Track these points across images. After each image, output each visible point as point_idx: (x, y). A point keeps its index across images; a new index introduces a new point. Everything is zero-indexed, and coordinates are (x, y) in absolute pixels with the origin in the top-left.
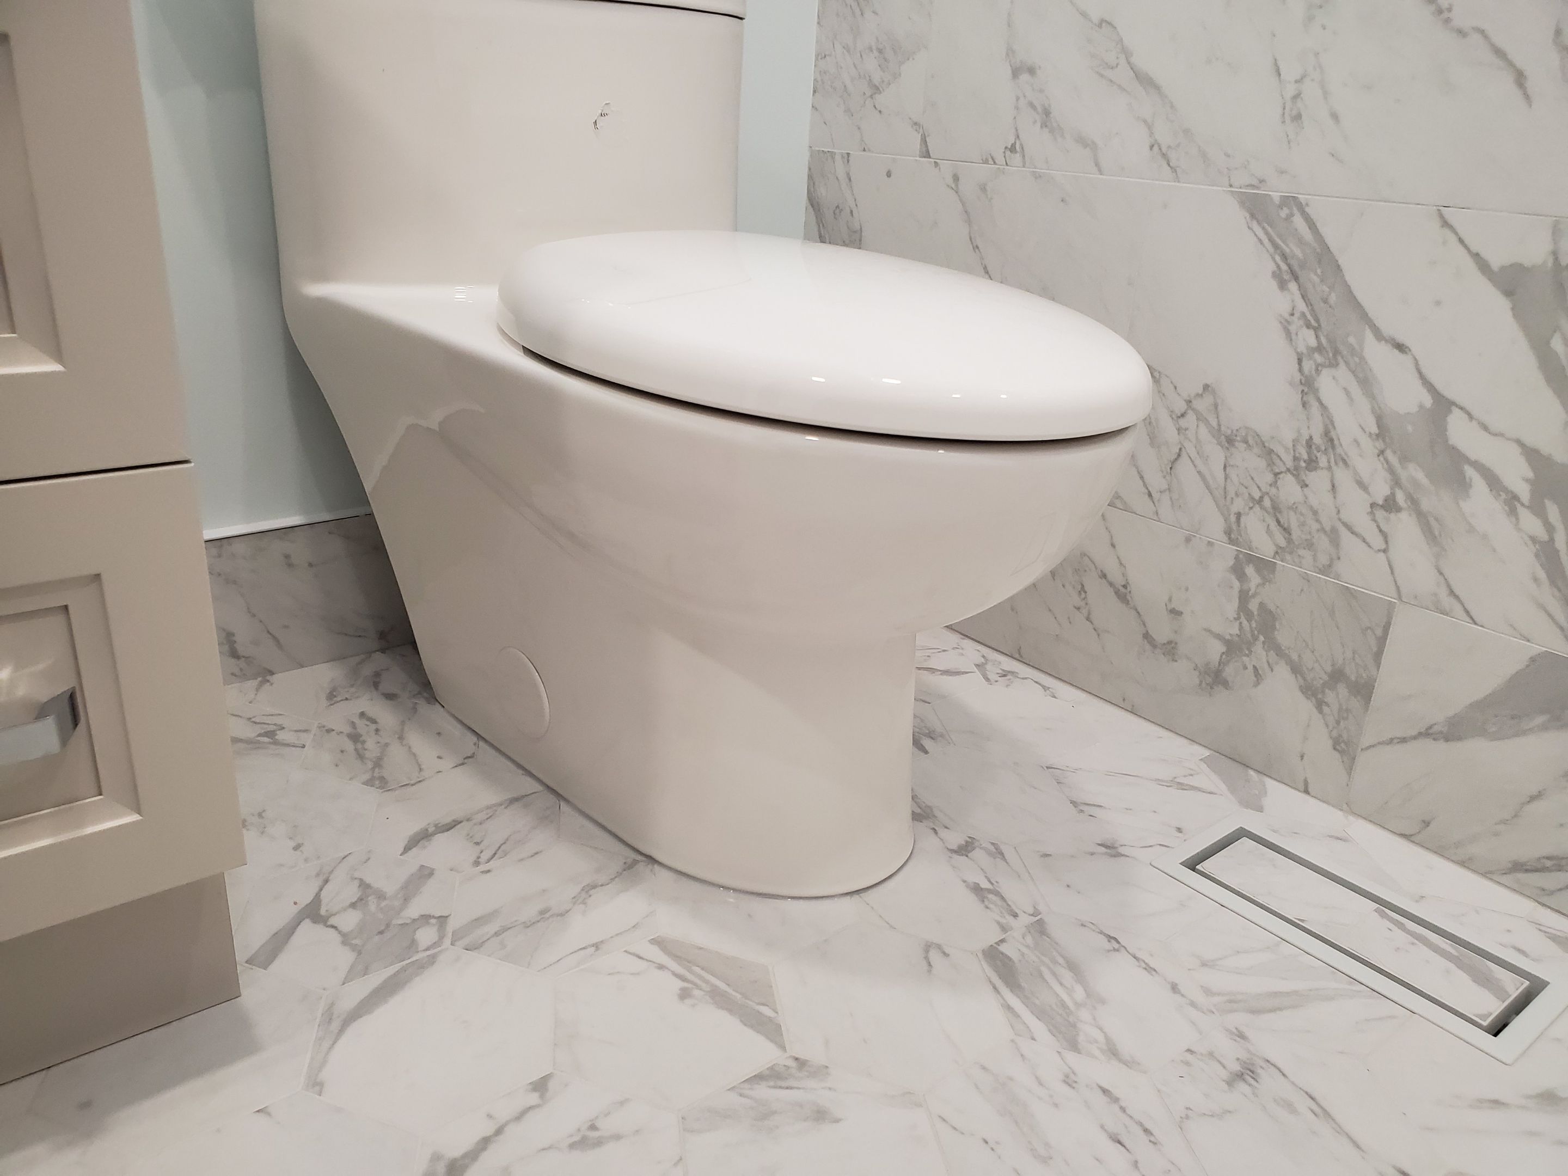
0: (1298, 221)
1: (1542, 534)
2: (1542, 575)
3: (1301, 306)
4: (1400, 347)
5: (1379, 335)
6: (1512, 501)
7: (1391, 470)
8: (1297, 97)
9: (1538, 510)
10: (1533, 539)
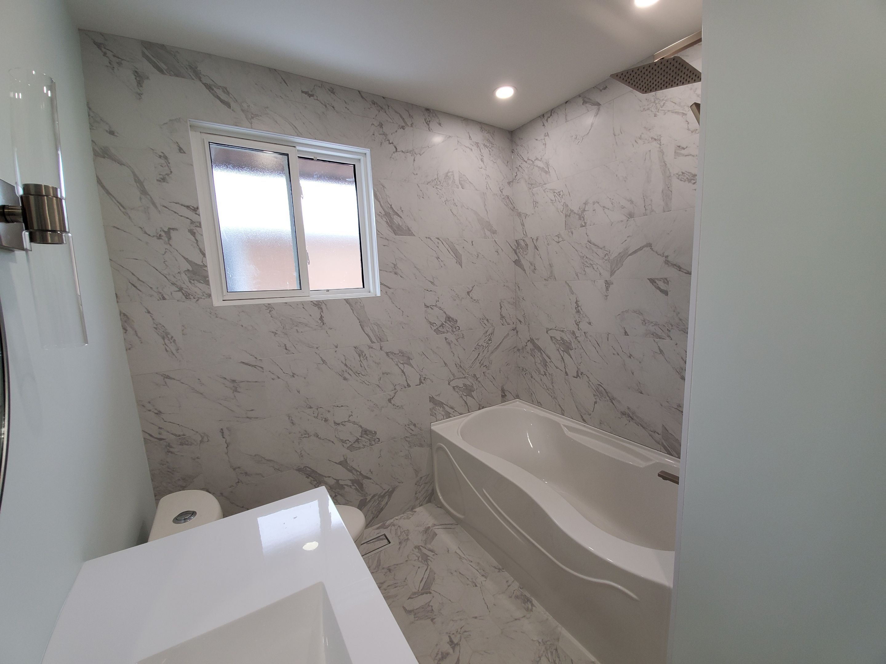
0: (307, 469)
1: (355, 488)
2: (357, 492)
3: (312, 479)
4: (330, 477)
5: (326, 477)
6: (350, 486)
7: (334, 492)
8: (301, 454)
9: (354, 485)
10: (354, 489)
